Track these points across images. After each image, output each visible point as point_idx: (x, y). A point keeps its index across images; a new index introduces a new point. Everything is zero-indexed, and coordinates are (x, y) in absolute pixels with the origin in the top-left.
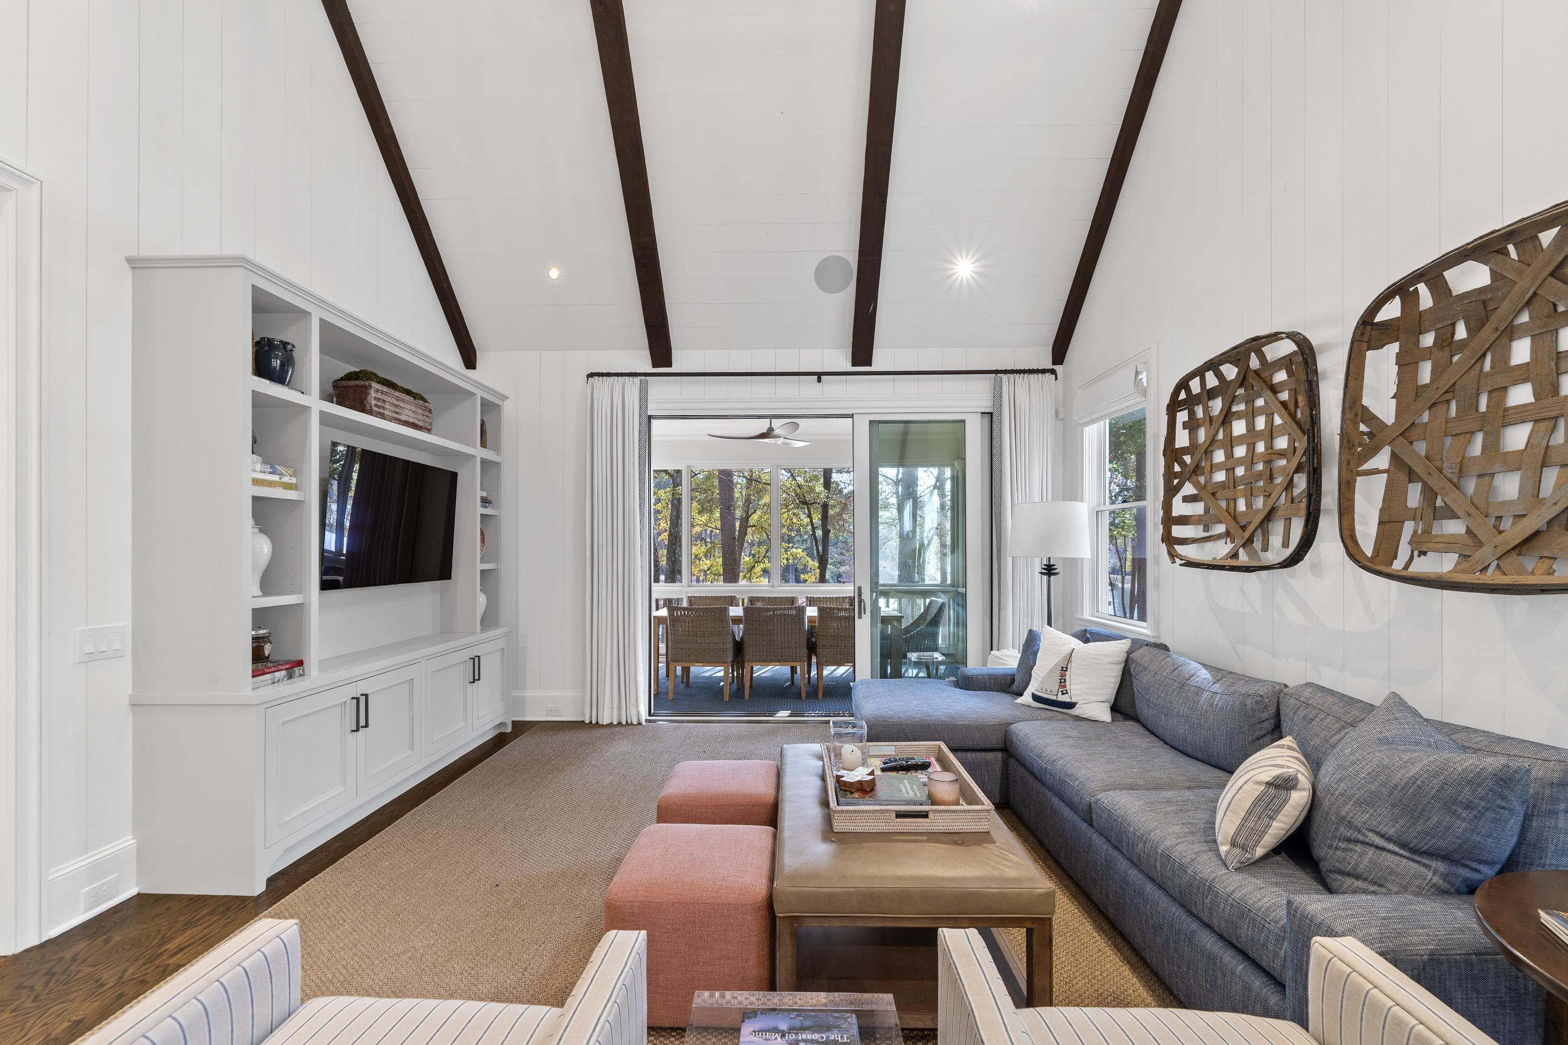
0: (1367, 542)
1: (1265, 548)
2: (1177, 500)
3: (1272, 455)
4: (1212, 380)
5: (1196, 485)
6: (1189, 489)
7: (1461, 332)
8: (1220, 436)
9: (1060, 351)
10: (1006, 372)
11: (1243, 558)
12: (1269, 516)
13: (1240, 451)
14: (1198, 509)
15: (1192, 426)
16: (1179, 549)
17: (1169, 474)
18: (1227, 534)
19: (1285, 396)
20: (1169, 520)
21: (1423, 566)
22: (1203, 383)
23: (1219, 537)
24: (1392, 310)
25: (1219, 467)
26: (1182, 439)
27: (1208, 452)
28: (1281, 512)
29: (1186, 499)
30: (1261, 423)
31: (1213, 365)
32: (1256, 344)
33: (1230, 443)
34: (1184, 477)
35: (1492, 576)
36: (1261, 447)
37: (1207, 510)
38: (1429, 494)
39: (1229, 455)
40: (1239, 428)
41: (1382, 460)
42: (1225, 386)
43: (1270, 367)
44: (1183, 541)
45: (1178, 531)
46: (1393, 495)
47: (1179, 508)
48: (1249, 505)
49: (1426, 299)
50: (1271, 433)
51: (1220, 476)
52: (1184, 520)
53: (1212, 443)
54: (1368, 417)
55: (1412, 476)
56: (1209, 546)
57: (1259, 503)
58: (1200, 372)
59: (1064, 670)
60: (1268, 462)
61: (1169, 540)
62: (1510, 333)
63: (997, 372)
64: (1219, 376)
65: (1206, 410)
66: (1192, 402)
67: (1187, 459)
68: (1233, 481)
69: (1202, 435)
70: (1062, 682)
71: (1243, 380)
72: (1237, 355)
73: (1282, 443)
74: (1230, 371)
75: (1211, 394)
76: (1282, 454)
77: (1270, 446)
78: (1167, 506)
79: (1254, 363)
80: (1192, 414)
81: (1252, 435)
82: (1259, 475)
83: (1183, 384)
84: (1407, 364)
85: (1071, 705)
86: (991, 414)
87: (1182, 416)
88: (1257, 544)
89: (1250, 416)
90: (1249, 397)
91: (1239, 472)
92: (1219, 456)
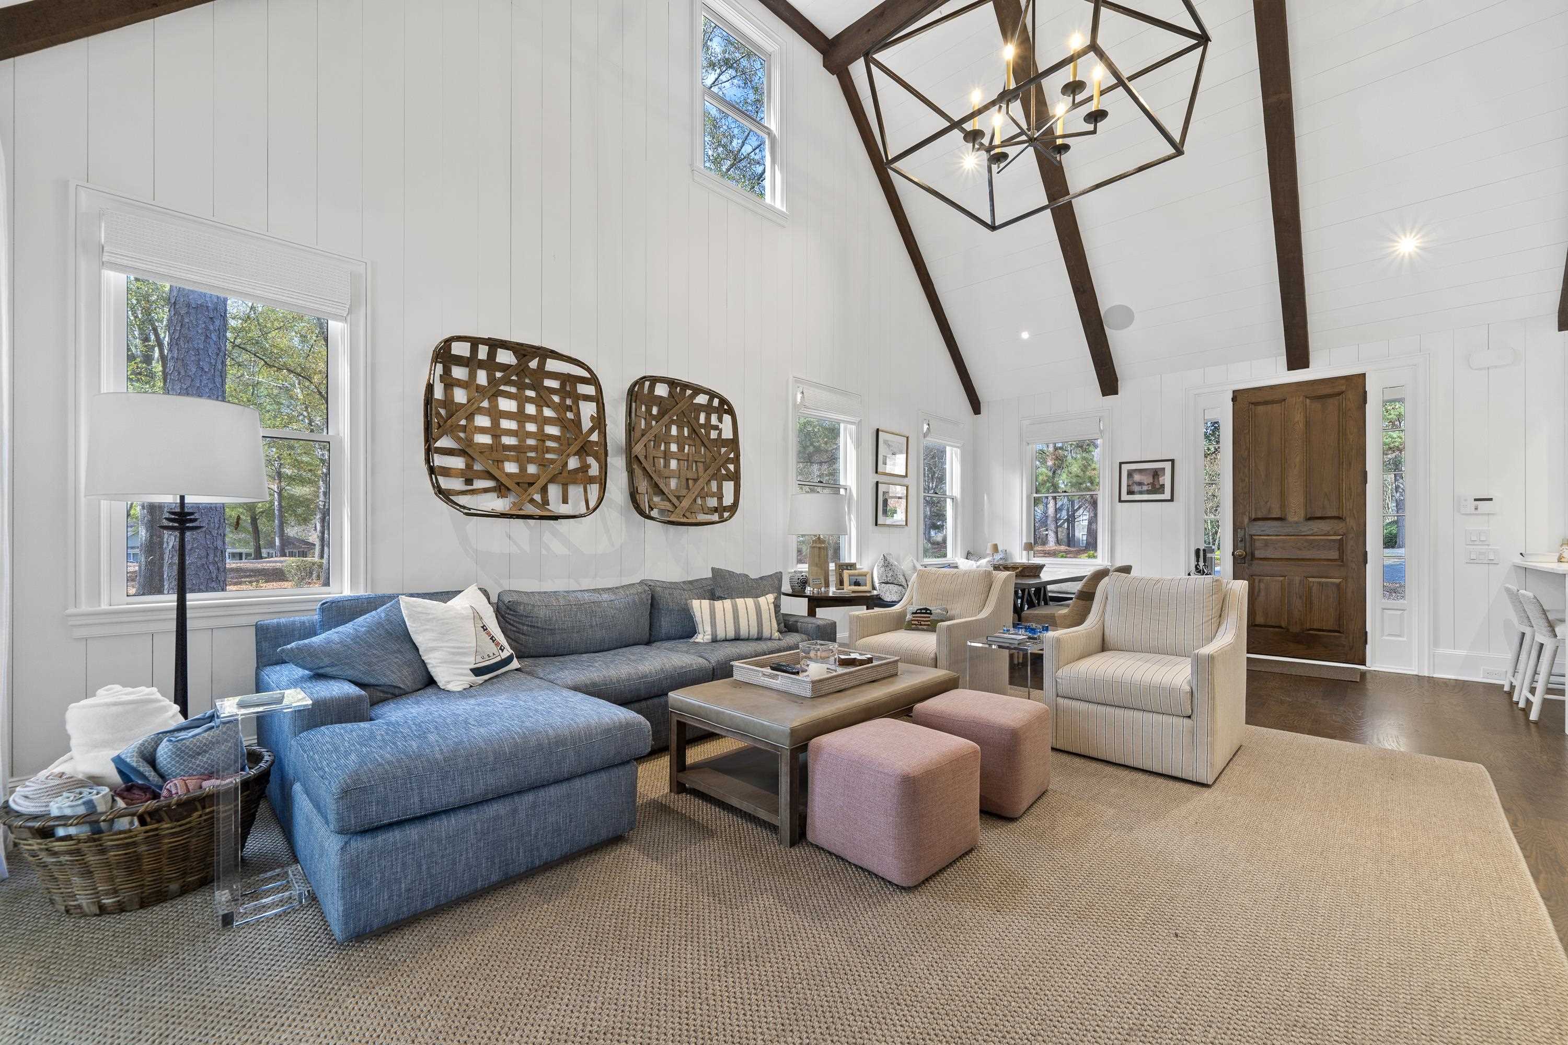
1: (546, 503)
2: (436, 449)
3: (542, 437)
5: (458, 439)
6: (446, 441)
7: (653, 411)
8: (485, 404)
11: (533, 510)
12: (551, 480)
13: (507, 425)
14: (458, 463)
15: (452, 382)
16: (450, 497)
18: (499, 489)
19: (557, 399)
22: (473, 351)
23: (486, 490)
25: (483, 430)
26: (441, 393)
27: (470, 415)
29: (444, 450)
30: (529, 409)
31: (494, 345)
33: (494, 414)
34: (446, 429)
36: (531, 428)
37: (469, 467)
39: (494, 423)
40: (507, 405)
42: (495, 365)
43: (542, 373)
44: (451, 492)
47: (440, 458)
48: (522, 469)
50: (540, 420)
51: (484, 439)
52: (447, 471)
53: (474, 408)
57: (534, 469)
58: (475, 342)
59: (485, 629)
60: (539, 441)
64: (493, 355)
65: (472, 376)
66: (455, 360)
67: (446, 412)
68: (499, 447)
69: (460, 396)
71: (521, 369)
72: (523, 351)
73: (552, 431)
74: (508, 358)
75: (479, 364)
76: (554, 439)
77: (541, 429)
78: (430, 455)
79: (532, 363)
80: (452, 371)
81: (520, 416)
82: (533, 449)
83: (456, 341)
87: (443, 369)
89: (520, 400)
90: (522, 387)
91: (508, 440)
92: (482, 421)
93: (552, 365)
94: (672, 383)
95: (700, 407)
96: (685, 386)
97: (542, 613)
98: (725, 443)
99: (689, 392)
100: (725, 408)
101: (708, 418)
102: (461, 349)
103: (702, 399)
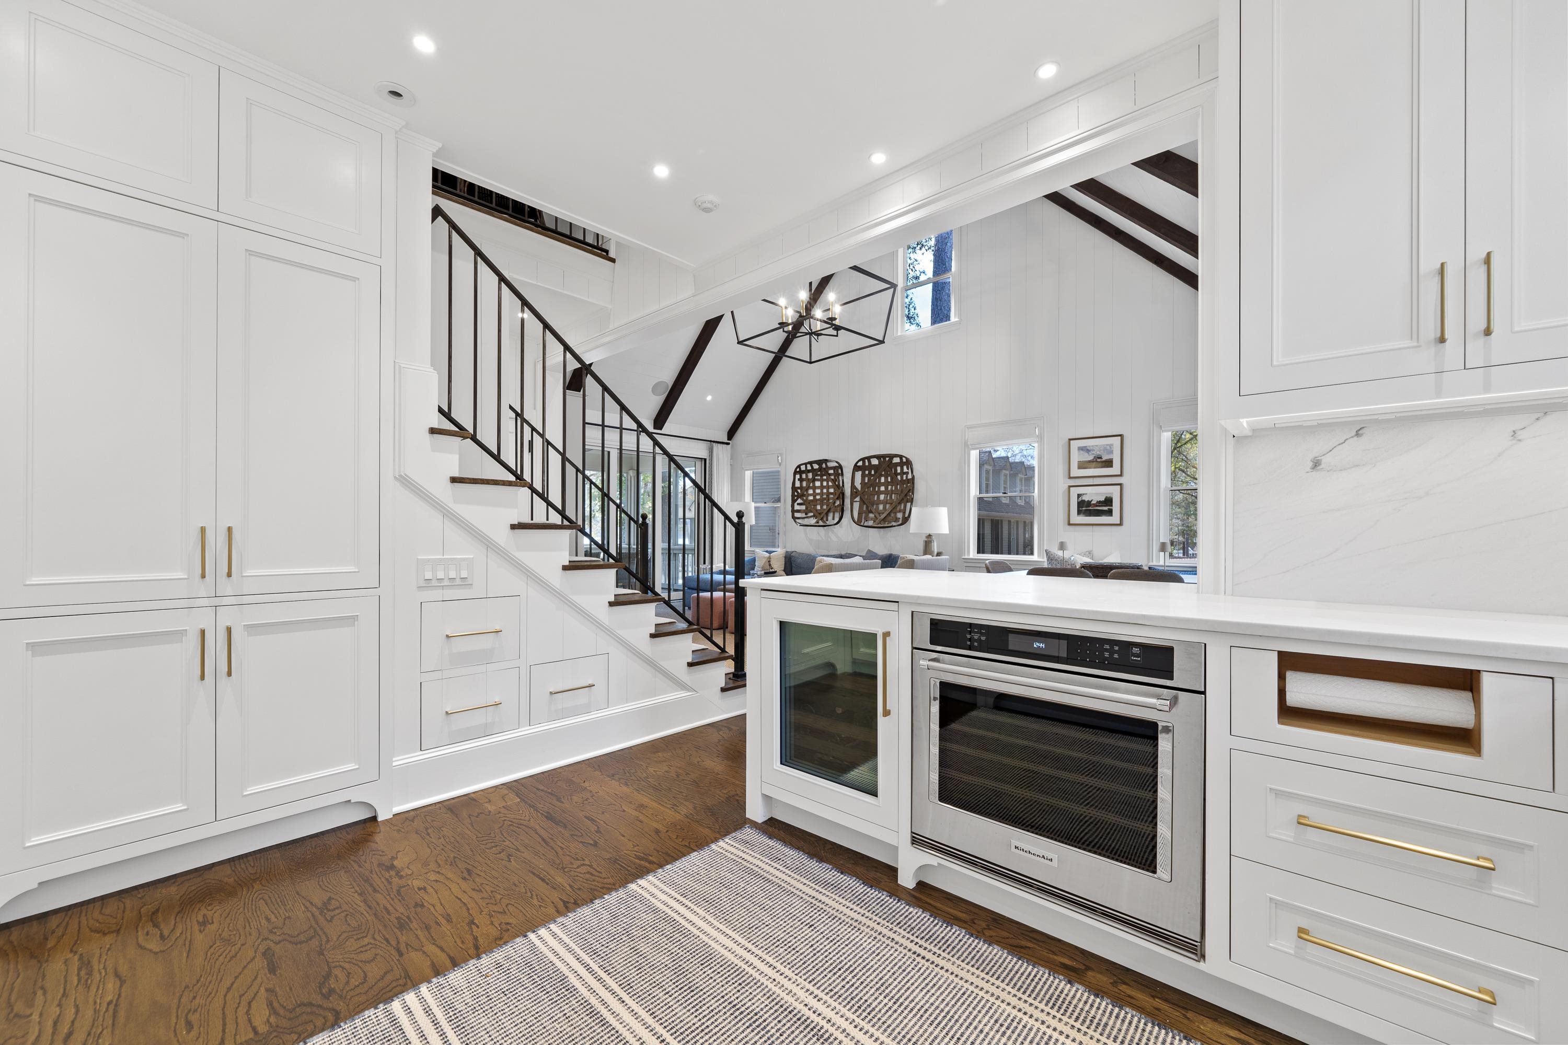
0: (856, 519)
1: (827, 520)
2: (796, 504)
3: (828, 494)
4: (809, 467)
5: (803, 500)
6: (799, 501)
7: (873, 472)
8: (811, 485)
9: (732, 433)
10: (714, 442)
11: (821, 523)
12: (829, 511)
13: (818, 491)
14: (803, 507)
15: (801, 480)
16: (797, 520)
17: (793, 496)
18: (814, 516)
19: (833, 477)
20: (793, 511)
21: (866, 524)
22: (806, 467)
23: (811, 517)
24: (860, 464)
25: (811, 495)
26: (798, 484)
27: (807, 490)
28: (832, 510)
29: (798, 504)
30: (825, 484)
31: (811, 463)
32: (826, 461)
33: (814, 488)
34: (800, 496)
35: (879, 525)
36: (825, 491)
37: (806, 508)
38: (867, 507)
39: (814, 491)
40: (818, 484)
41: (858, 499)
42: (813, 470)
43: (828, 468)
44: (799, 518)
45: (797, 515)
46: (860, 507)
47: (797, 507)
48: (821, 507)
49: (867, 464)
50: (828, 487)
51: (811, 498)
52: (798, 511)
53: (808, 488)
54: (856, 488)
55: (864, 503)
56: (806, 520)
57: (825, 507)
58: (806, 464)
59: (769, 561)
60: (828, 496)
61: (794, 518)
62: (882, 475)
63: (711, 441)
64: (812, 467)
65: (807, 476)
66: (801, 472)
67: (799, 491)
68: (815, 500)
69: (804, 484)
70: (770, 565)
71: (820, 469)
72: (819, 462)
73: (832, 490)
74: (816, 466)
75: (809, 471)
76: (832, 493)
77: (828, 491)
78: (793, 506)
79: (824, 466)
80: (801, 476)
81: (822, 487)
82: (825, 499)
83: (799, 466)
84: (863, 476)
85: (775, 572)
86: (705, 460)
87: (798, 476)
88: (825, 519)
89: (822, 481)
90: (822, 476)
91: (818, 497)
92: (811, 491)
93: (830, 464)
94: (878, 457)
95: (897, 464)
96: (884, 456)
97: (799, 561)
98: (908, 481)
99: (887, 459)
100: (908, 463)
101: (902, 469)
102: (803, 468)
103: (896, 460)
